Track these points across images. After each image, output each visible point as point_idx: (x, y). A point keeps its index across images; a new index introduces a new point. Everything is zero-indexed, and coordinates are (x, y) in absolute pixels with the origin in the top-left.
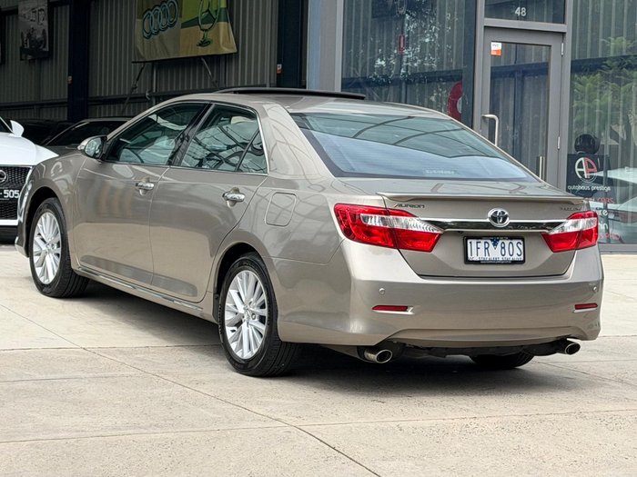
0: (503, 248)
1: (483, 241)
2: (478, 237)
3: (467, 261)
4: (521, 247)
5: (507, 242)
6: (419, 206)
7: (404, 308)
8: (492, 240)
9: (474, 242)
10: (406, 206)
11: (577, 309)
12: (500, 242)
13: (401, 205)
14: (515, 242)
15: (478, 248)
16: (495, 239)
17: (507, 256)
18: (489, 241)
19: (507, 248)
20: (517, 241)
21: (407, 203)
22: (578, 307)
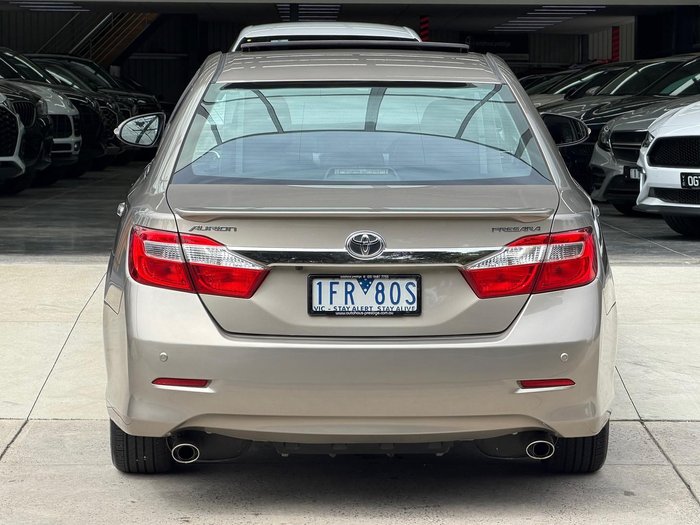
0: (382, 291)
1: (342, 283)
2: (334, 276)
3: (312, 312)
4: (414, 290)
5: (388, 283)
6: (228, 229)
7: (203, 383)
8: (359, 280)
9: (326, 283)
10: (207, 229)
11: (525, 387)
12: (375, 282)
13: (200, 228)
14: (403, 283)
15: (332, 292)
16: (366, 279)
17: (388, 304)
18: (355, 282)
19: (387, 292)
20: (406, 281)
21: (209, 225)
22: (525, 384)
